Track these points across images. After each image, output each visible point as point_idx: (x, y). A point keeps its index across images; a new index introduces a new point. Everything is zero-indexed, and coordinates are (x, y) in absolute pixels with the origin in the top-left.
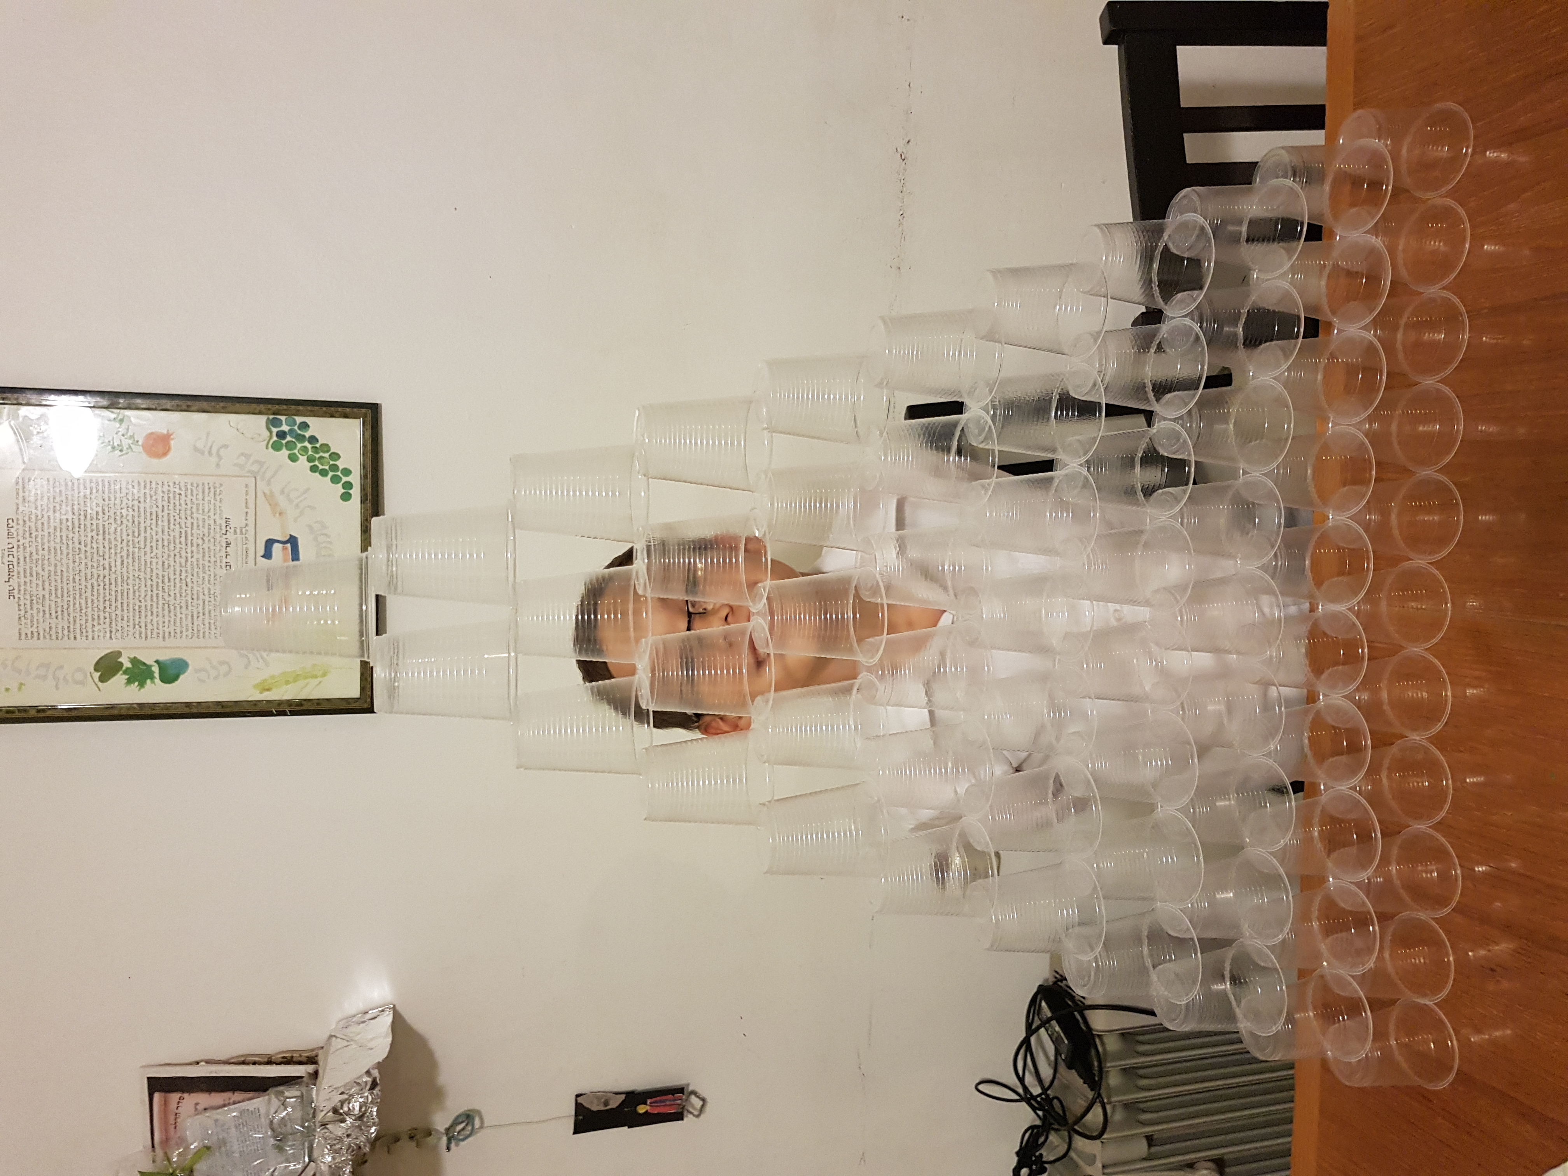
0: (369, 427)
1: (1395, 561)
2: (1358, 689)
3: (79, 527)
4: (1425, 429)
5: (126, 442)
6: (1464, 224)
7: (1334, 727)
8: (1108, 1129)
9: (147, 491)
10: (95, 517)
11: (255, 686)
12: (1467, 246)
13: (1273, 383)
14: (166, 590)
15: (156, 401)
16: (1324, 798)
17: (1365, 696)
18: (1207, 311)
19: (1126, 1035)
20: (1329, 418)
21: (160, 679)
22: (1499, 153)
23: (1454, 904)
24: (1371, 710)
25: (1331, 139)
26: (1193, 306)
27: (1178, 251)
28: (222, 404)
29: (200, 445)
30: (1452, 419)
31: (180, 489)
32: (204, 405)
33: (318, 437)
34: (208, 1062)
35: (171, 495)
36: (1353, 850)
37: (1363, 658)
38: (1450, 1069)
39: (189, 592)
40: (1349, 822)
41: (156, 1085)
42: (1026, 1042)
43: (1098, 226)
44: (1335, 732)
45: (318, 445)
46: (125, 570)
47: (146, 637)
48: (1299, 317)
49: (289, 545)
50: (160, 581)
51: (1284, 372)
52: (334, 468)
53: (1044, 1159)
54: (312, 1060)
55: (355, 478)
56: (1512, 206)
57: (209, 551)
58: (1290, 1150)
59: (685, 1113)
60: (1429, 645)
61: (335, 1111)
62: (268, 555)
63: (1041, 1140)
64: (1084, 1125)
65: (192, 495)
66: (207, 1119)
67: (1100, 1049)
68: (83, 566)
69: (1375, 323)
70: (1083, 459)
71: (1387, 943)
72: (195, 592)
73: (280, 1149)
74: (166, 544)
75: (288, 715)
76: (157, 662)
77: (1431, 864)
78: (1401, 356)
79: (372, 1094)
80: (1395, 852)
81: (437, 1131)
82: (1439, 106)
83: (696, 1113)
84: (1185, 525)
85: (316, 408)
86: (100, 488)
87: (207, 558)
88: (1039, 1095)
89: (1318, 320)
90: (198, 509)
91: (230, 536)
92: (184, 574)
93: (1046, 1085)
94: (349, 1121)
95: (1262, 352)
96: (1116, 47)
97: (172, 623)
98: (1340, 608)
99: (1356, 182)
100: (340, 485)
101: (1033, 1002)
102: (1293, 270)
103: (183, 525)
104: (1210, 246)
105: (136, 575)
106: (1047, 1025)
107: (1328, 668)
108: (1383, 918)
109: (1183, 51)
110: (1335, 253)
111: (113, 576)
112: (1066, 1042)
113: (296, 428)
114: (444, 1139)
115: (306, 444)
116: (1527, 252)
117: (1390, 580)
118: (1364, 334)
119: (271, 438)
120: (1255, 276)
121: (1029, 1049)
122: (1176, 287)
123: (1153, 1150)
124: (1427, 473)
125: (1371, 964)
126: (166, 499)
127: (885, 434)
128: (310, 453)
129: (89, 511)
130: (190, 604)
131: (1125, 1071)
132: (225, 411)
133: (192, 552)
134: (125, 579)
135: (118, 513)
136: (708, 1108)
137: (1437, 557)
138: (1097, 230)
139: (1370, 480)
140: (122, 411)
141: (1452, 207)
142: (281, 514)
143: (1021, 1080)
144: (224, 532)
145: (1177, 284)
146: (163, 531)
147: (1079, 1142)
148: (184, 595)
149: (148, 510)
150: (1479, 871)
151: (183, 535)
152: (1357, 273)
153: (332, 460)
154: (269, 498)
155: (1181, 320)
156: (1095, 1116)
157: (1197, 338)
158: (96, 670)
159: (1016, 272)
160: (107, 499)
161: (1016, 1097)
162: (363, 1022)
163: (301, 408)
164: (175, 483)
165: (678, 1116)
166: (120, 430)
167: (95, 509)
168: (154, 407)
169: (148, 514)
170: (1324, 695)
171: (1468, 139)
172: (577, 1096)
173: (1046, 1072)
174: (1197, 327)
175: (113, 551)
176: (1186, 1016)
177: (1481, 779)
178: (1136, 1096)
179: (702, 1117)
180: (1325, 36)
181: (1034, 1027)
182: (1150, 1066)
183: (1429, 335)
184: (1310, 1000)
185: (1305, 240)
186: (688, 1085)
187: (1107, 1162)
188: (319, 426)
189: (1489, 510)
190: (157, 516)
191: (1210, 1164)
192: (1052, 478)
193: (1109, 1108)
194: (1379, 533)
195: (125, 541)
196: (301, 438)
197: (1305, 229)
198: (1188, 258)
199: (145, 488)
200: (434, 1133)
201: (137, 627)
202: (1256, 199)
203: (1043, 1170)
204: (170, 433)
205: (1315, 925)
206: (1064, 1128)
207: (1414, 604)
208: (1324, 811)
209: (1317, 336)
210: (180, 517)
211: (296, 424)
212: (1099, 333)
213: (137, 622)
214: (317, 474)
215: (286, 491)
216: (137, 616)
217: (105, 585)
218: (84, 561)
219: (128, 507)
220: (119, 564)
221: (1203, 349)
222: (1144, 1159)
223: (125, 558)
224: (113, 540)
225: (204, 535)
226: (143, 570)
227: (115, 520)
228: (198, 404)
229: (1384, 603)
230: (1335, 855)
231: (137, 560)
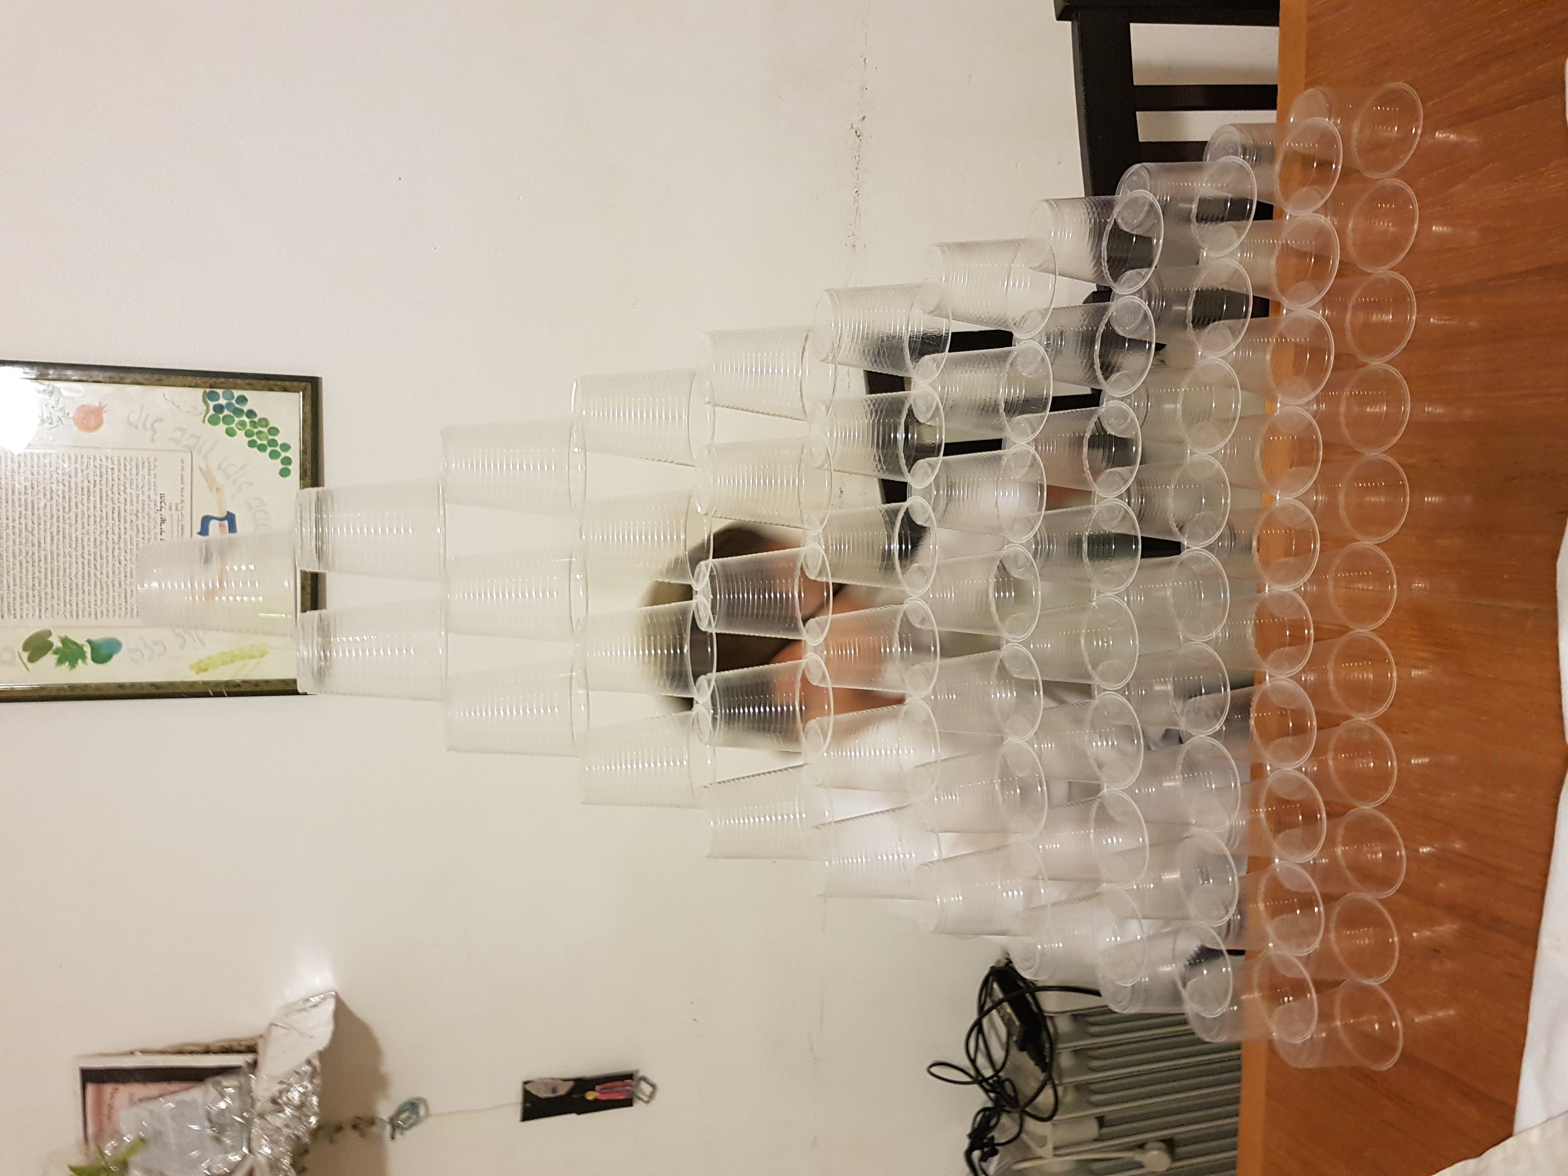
0: (309, 402)
1: (1340, 542)
2: (1304, 671)
3: (7, 502)
4: (1373, 410)
5: (56, 414)
6: (1413, 205)
7: (1280, 709)
8: (1059, 1112)
9: (78, 466)
10: (23, 492)
11: (191, 667)
12: (1416, 226)
13: (1222, 362)
14: (99, 568)
15: (87, 373)
16: (1270, 780)
17: (1311, 677)
18: (1156, 290)
19: (1077, 1016)
20: (1277, 398)
21: (92, 660)
22: (1448, 135)
23: (1398, 885)
24: (1317, 692)
25: (1282, 118)
26: (1142, 284)
27: (1128, 228)
28: (156, 377)
29: (133, 418)
30: (1401, 401)
31: (113, 463)
32: (139, 377)
33: (257, 411)
34: (144, 1052)
35: (104, 470)
36: (1297, 832)
37: (1309, 639)
38: (1393, 1049)
39: (122, 570)
40: (1295, 803)
41: (90, 1076)
42: (978, 1024)
43: (1047, 201)
44: (1281, 713)
45: (256, 420)
46: (55, 547)
47: (78, 616)
48: (1248, 297)
49: (226, 523)
50: (92, 558)
51: (1233, 351)
52: (273, 443)
53: (996, 1141)
54: (251, 1049)
55: (295, 454)
56: (1460, 187)
57: (143, 527)
58: (1237, 1130)
59: (635, 1099)
60: (1375, 626)
61: (274, 1101)
62: (204, 531)
63: (993, 1122)
64: (1036, 1108)
65: (125, 470)
66: (142, 1111)
67: (1051, 1030)
68: (10, 543)
69: (1324, 303)
70: (1031, 438)
71: (1332, 925)
72: (128, 570)
73: (218, 1140)
74: (98, 520)
75: (225, 696)
76: (89, 641)
77: (1376, 845)
78: (1349, 337)
79: (311, 1082)
80: (1341, 831)
81: (382, 1120)
82: (1391, 85)
83: (646, 1099)
84: (1132, 505)
85: (255, 382)
86: (29, 462)
87: (141, 535)
88: (991, 1077)
89: (1268, 300)
90: (131, 484)
91: (165, 513)
92: (117, 551)
93: (998, 1067)
94: (288, 1111)
95: (1210, 332)
96: (1070, 23)
97: (105, 601)
98: (1286, 589)
99: (1306, 160)
100: (279, 460)
101: (986, 983)
102: (1242, 248)
103: (116, 501)
104: (1159, 221)
105: (67, 552)
106: (999, 1007)
107: (1274, 649)
108: (1329, 899)
109: (1138, 30)
110: (1285, 234)
111: (42, 553)
112: (1017, 1023)
113: (234, 401)
114: (388, 1128)
115: (244, 418)
116: (1474, 233)
117: (1338, 561)
118: (1312, 313)
119: (208, 411)
120: (1205, 255)
121: (981, 1031)
122: (1124, 265)
123: (1105, 1130)
124: (1374, 454)
125: (1316, 945)
126: (98, 473)
127: (831, 409)
128: (248, 427)
129: (17, 486)
130: (123, 583)
131: (1077, 1052)
132: (160, 383)
133: (125, 529)
134: (55, 555)
135: (48, 489)
136: (659, 1094)
137: (1384, 538)
138: (1046, 205)
139: (1317, 461)
140: (52, 383)
141: (1400, 187)
142: (218, 490)
143: (973, 1061)
144: (159, 509)
145: (1126, 260)
146: (95, 507)
147: (1031, 1125)
148: (117, 572)
149: (80, 485)
150: (1423, 852)
151: (116, 511)
152: (1306, 253)
153: (271, 435)
154: (207, 474)
155: (1129, 298)
156: (1046, 1098)
157: (1146, 316)
158: (24, 650)
159: (963, 247)
160: (35, 473)
161: (968, 1079)
162: (304, 1010)
163: (239, 381)
164: (107, 458)
165: (628, 1103)
166: (50, 402)
167: (23, 484)
168: (85, 379)
169: (80, 489)
170: (1270, 676)
171: (1418, 120)
172: (526, 1083)
173: (998, 1054)
174: (1145, 305)
175: (42, 527)
176: (1131, 1000)
177: (1427, 760)
178: (1087, 1077)
179: (653, 1102)
180: (1278, 16)
181: (986, 1008)
182: (1101, 1048)
183: (1377, 316)
184: (1256, 981)
185: (1254, 219)
186: (637, 1071)
187: (1058, 1144)
188: (257, 400)
189: (1434, 493)
190: (89, 491)
191: (1161, 1145)
192: (1000, 457)
193: (1060, 1090)
194: (1326, 513)
195: (55, 516)
196: (239, 412)
197: (1254, 207)
198: (1136, 236)
199: (76, 462)
200: (377, 1121)
201: (68, 606)
202: (1206, 176)
203: (994, 1153)
204: (103, 405)
205: (1261, 906)
206: (1015, 1110)
207: (1360, 586)
208: (1270, 792)
209: (1267, 315)
210: (113, 493)
211: (233, 398)
212: (1047, 310)
213: (68, 601)
214: (255, 449)
215: (223, 467)
216: (68, 595)
217: (34, 562)
218: (11, 537)
219: (58, 481)
220: (48, 540)
221: (1151, 328)
222: (1096, 1140)
223: (55, 534)
224: (42, 515)
225: (137, 511)
226: (74, 546)
227: (45, 494)
228: (132, 376)
229: (1331, 584)
230: (1281, 836)
231: (67, 537)
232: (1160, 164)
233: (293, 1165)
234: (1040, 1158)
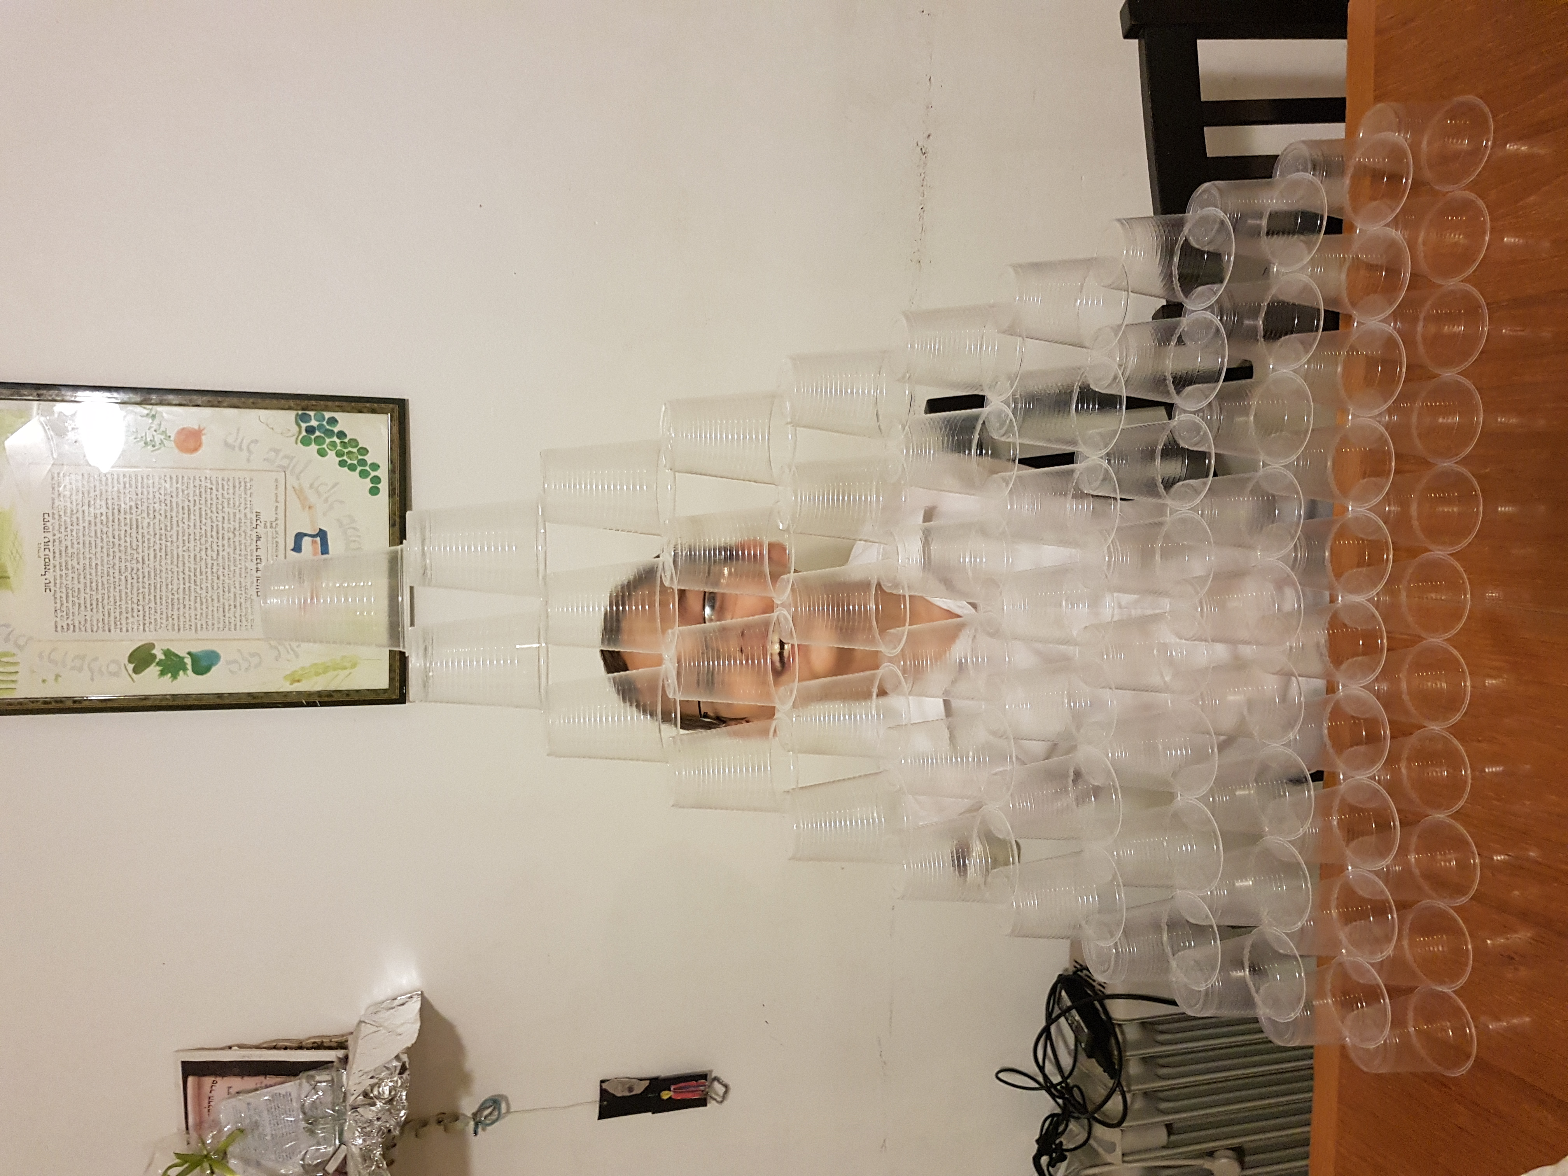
0: (397, 423)
1: (1413, 552)
2: (1377, 679)
3: (113, 522)
4: (1445, 421)
5: (158, 438)
6: (1484, 217)
7: (1353, 717)
8: (1128, 1118)
9: (179, 486)
10: (128, 512)
11: (285, 678)
12: (1487, 238)
13: (1293, 375)
14: (198, 583)
15: (188, 397)
16: (1343, 787)
17: (1384, 687)
18: (1227, 304)
19: (1146, 1025)
20: (1349, 410)
21: (193, 671)
22: (1519, 147)
23: (1472, 893)
24: (1390, 701)
25: (1351, 132)
26: (1214, 300)
27: (1198, 245)
28: (251, 400)
29: (230, 440)
30: (1471, 411)
31: (211, 484)
32: (235, 400)
33: (346, 432)
34: (241, 1047)
35: (203, 490)
36: (1372, 839)
37: (1382, 649)
38: (1469, 1054)
39: (220, 585)
40: (1367, 811)
41: (190, 1069)
42: (1046, 1031)
43: (1119, 220)
44: (1354, 722)
45: (346, 440)
46: (157, 563)
47: (179, 630)
48: (1318, 310)
49: (318, 539)
50: (192, 574)
51: (1305, 364)
52: (363, 462)
53: (1064, 1147)
54: (342, 1045)
55: (383, 473)
56: (1532, 199)
57: (240, 544)
58: (1309, 1139)
59: (709, 1099)
60: (1448, 635)
61: (366, 1095)
62: (297, 548)
63: (1061, 1129)
64: (1104, 1114)
65: (223, 489)
66: (240, 1102)
67: (1120, 1038)
68: (117, 560)
69: (1395, 316)
70: (1104, 452)
71: (1406, 932)
72: (226, 585)
73: (312, 1132)
74: (198, 538)
75: (317, 706)
76: (189, 653)
77: (1449, 853)
78: (1421, 348)
79: (401, 1078)
80: (1414, 840)
81: (464, 1115)
82: (1461, 99)
83: (719, 1099)
84: (1205, 517)
85: (345, 404)
86: (133, 483)
87: (238, 552)
88: (1060, 1084)
89: (1338, 314)
90: (229, 503)
91: (261, 530)
92: (215, 567)
93: (1066, 1074)
94: (379, 1104)
95: (1281, 346)
96: (1137, 41)
97: (204, 615)
98: (1358, 599)
99: (1376, 175)
100: (369, 479)
101: (1053, 991)
102: (1313, 263)
103: (214, 519)
104: (1230, 238)
105: (169, 569)
106: (1067, 1014)
107: (1348, 659)
108: (1402, 906)
109: (1203, 45)
110: (1355, 246)
111: (146, 570)
112: (1086, 1030)
113: (325, 423)
114: (472, 1124)
115: (335, 439)
116: (1546, 244)
117: (1409, 571)
118: (1384, 326)
119: (300, 432)
120: (1275, 269)
121: (1049, 1037)
122: (1197, 280)
123: (1173, 1138)
124: (1447, 464)
125: (1389, 952)
126: (198, 493)
127: (907, 427)
128: (339, 448)
129: (123, 505)
130: (221, 597)
131: (1145, 1060)
132: (255, 406)
133: (223, 546)
134: (158, 572)
135: (151, 508)
136: (731, 1095)
137: (1458, 548)
138: (1118, 225)
139: (1390, 471)
140: (154, 407)
141: (1471, 200)
142: (310, 507)
143: (1042, 1069)
144: (255, 526)
145: (1198, 276)
146: (195, 525)
147: (1099, 1130)
148: (215, 588)
149: (181, 505)
150: (1498, 860)
151: (215, 529)
152: (1377, 265)
153: (361, 455)
154: (299, 493)
155: (1200, 314)
156: (1115, 1104)
157: (1218, 331)
158: (130, 661)
159: (1037, 267)
160: (140, 494)
161: (1036, 1085)
162: (392, 1008)
163: (330, 403)
164: (206, 478)
165: (702, 1102)
166: (153, 425)
167: (129, 504)
168: (185, 402)
169: (180, 509)
170: (1344, 686)
171: (1488, 132)
172: (602, 1082)
173: (1066, 1061)
174: (1217, 321)
175: (146, 545)
176: (1205, 1003)
177: (1501, 769)
178: (1156, 1085)
179: (725, 1102)
180: (1346, 31)
181: (1054, 1016)
182: (1169, 1056)
183: (1449, 328)
184: (1328, 987)
185: (1325, 234)
186: (711, 1071)
187: (1127, 1151)
188: (347, 422)
189: (1509, 502)
190: (189, 510)
191: (1230, 1153)
192: (1072, 471)
193: (1128, 1096)
194: (1399, 524)
195: (158, 535)
196: (330, 433)
197: (1325, 223)
198: (1208, 252)
199: (177, 483)
200: (461, 1117)
201: (170, 619)
202: (1276, 193)
203: (1063, 1158)
204: (202, 428)
205: (1334, 913)
206: (1083, 1116)
207: (1433, 595)
208: (1343, 800)
209: (1337, 329)
210: (212, 512)
211: (324, 419)
212: (1120, 326)
213: (170, 615)
214: (346, 469)
215: (316, 485)
216: (170, 609)
217: (138, 578)
218: (118, 555)
219: (160, 502)
220: (152, 557)
221: (1223, 343)
222: (1164, 1147)
223: (158, 551)
224: (146, 534)
225: (235, 529)
226: (175, 563)
227: (148, 514)
228: (229, 400)
229: (1404, 594)
230: (1354, 844)
231: (169, 554)
232: (1232, 182)
233: (383, 1155)
234: (1110, 1164)
